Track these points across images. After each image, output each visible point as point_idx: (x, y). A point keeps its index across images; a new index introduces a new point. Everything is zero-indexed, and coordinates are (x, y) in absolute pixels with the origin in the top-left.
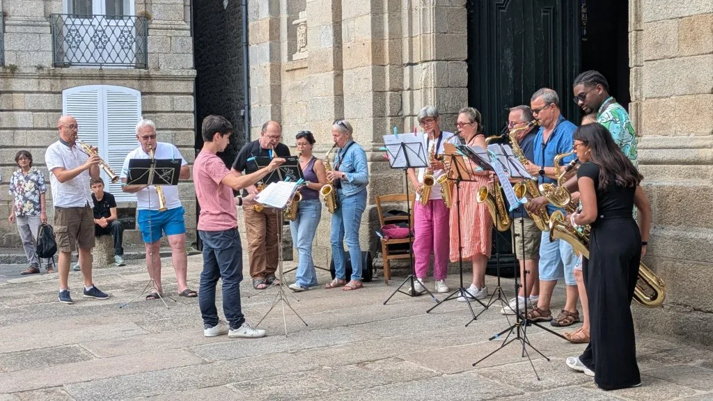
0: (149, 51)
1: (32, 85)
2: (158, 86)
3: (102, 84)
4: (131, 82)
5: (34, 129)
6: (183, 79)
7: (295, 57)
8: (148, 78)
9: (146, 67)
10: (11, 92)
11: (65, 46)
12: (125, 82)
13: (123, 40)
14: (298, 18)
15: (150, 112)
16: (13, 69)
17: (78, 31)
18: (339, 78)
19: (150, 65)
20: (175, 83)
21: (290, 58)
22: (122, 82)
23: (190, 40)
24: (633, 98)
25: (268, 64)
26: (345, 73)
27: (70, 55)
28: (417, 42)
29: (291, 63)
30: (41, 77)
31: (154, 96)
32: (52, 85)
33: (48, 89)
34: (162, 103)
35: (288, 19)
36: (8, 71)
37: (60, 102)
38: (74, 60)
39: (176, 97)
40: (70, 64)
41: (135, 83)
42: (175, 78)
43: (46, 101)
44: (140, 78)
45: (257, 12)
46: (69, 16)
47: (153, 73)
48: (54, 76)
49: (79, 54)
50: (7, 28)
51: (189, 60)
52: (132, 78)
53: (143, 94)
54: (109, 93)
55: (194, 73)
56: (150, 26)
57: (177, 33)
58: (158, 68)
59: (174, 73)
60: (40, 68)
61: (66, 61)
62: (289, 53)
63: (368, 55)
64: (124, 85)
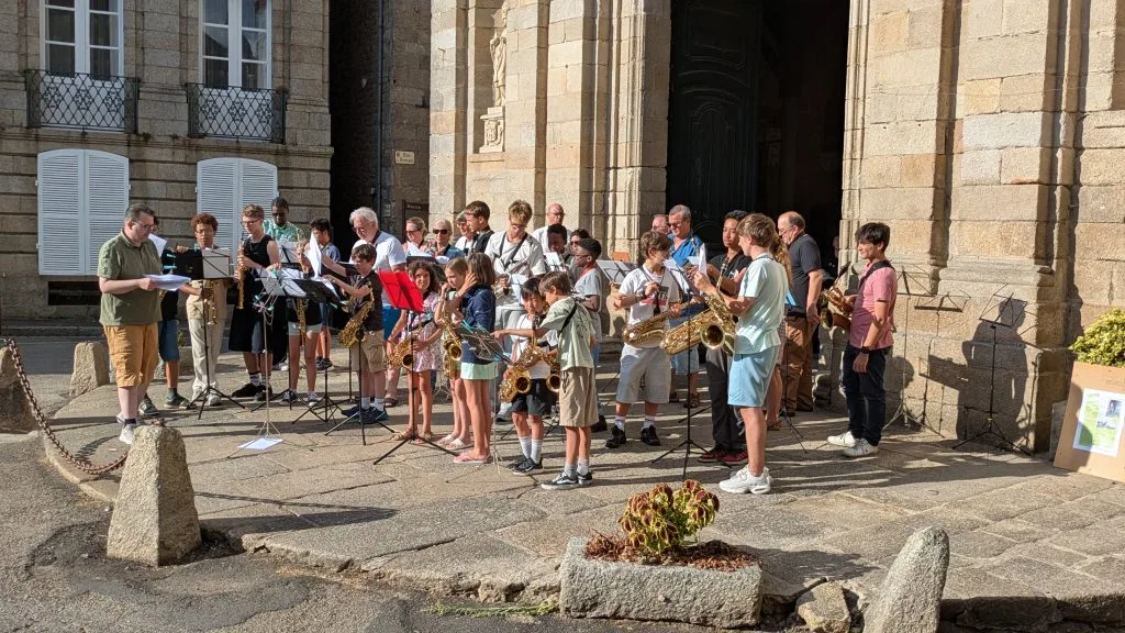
0: (287, 125)
1: (165, 154)
2: (295, 162)
3: (239, 157)
4: (268, 156)
5: (166, 199)
6: (319, 156)
7: (482, 150)
8: (286, 153)
9: (283, 142)
10: (144, 161)
11: (201, 116)
12: (262, 156)
13: (261, 113)
14: (486, 113)
15: (286, 187)
16: (147, 137)
17: (215, 102)
18: (541, 176)
19: (288, 140)
20: (312, 159)
21: (476, 151)
22: (259, 156)
23: (328, 117)
24: (844, 216)
25: (453, 154)
26: (548, 171)
27: (206, 125)
28: (622, 148)
29: (476, 155)
30: (175, 147)
31: (290, 171)
32: (186, 156)
33: (182, 160)
34: (299, 179)
35: (475, 114)
36: (142, 139)
37: (195, 174)
38: (210, 132)
39: (311, 173)
40: (205, 135)
41: (272, 157)
42: (313, 155)
43: (180, 172)
44: (277, 153)
45: (441, 104)
46: (206, 86)
47: (290, 148)
48: (190, 147)
49: (215, 126)
50: (141, 95)
51: (327, 137)
52: (269, 152)
53: (279, 169)
54: (246, 168)
55: (331, 150)
56: (289, 101)
57: (315, 109)
58: (295, 144)
59: (312, 149)
60: (175, 137)
61: (201, 131)
62: (475, 145)
63: (576, 157)
64: (261, 160)
